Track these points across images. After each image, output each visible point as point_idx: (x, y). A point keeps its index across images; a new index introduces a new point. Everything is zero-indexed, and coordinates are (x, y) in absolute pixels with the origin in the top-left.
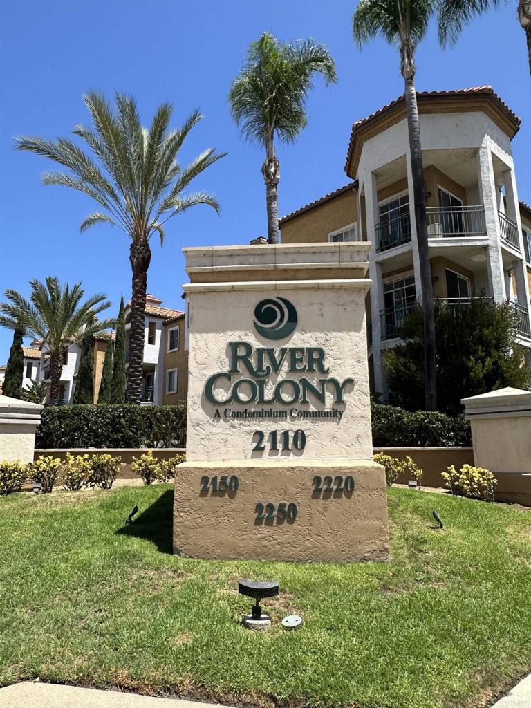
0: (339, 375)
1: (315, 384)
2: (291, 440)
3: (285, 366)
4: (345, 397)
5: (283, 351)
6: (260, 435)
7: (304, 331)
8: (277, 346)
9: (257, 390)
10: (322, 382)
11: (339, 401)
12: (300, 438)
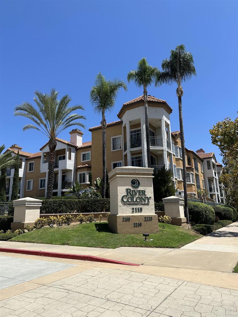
0: (148, 196)
1: (143, 198)
2: (139, 210)
3: (138, 194)
4: (149, 201)
5: (137, 191)
6: (133, 209)
7: (141, 186)
8: (136, 190)
9: (132, 199)
10: (145, 197)
11: (148, 201)
12: (141, 209)
